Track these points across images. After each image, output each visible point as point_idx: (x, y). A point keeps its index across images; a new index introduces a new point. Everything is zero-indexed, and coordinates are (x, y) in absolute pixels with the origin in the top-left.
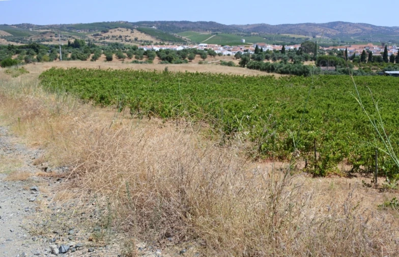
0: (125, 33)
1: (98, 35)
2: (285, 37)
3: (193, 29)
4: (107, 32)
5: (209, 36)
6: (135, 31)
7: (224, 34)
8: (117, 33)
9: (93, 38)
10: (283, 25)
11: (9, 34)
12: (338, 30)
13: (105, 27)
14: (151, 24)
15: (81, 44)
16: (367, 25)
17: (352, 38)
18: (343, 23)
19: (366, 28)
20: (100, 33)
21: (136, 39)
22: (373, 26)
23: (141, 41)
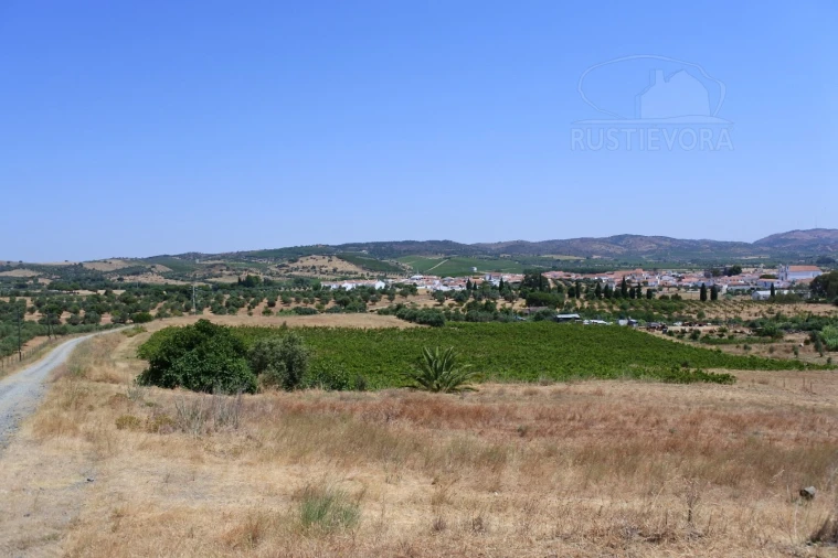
0: (321, 261)
1: (283, 266)
2: (546, 260)
3: (418, 252)
4: (296, 261)
5: (440, 261)
6: (334, 259)
7: (461, 259)
8: (309, 262)
9: (277, 270)
10: (549, 242)
11: (168, 269)
12: (625, 246)
13: (295, 253)
14: (359, 246)
15: (255, 281)
16: (665, 239)
17: (644, 257)
18: (632, 236)
19: (663, 243)
20: (286, 263)
21: (335, 270)
22: (672, 240)
23: (342, 272)
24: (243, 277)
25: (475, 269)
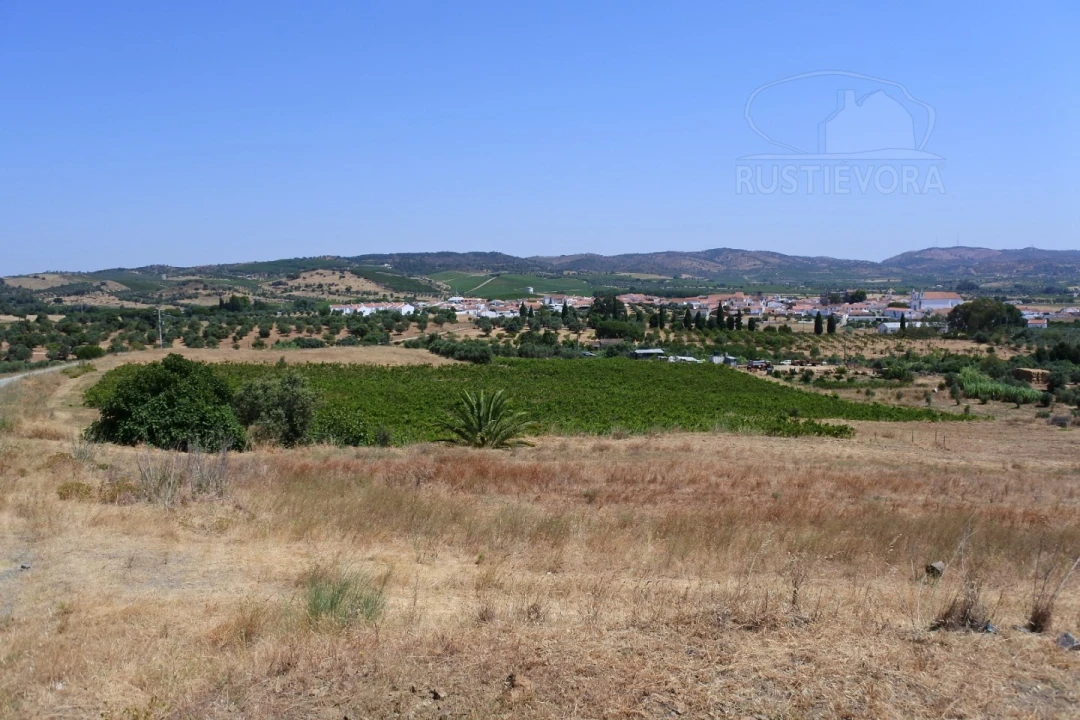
0: (329, 278)
1: (280, 283)
2: (621, 279)
3: (457, 267)
4: (297, 277)
5: (485, 279)
6: (348, 275)
7: (513, 276)
8: (314, 279)
9: (271, 289)
10: (626, 256)
11: (124, 288)
12: (722, 263)
13: (295, 267)
14: (380, 259)
15: (241, 303)
16: (773, 255)
17: (746, 277)
18: (731, 251)
19: (771, 260)
20: (284, 280)
21: (348, 290)
22: (782, 256)
23: (357, 292)
24: (227, 298)
25: (531, 290)
